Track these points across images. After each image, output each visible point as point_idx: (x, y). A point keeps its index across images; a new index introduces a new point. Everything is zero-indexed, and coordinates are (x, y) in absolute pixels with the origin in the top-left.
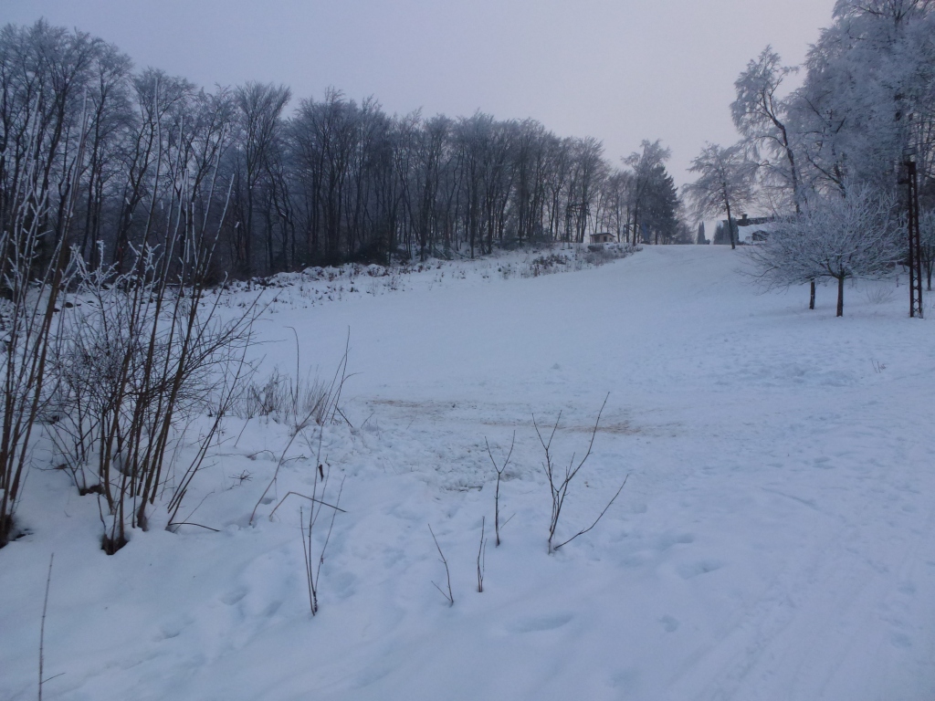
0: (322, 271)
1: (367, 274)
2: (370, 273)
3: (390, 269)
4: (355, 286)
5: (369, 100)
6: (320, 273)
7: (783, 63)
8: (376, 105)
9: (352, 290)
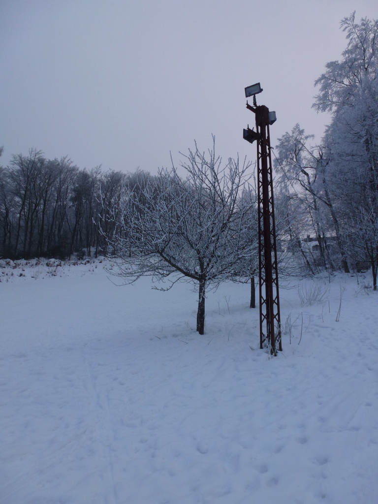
0: (9, 262)
1: (45, 265)
2: (48, 265)
3: (63, 263)
4: (23, 273)
5: (65, 158)
6: (8, 264)
7: (306, 134)
8: (69, 161)
9: (21, 275)
